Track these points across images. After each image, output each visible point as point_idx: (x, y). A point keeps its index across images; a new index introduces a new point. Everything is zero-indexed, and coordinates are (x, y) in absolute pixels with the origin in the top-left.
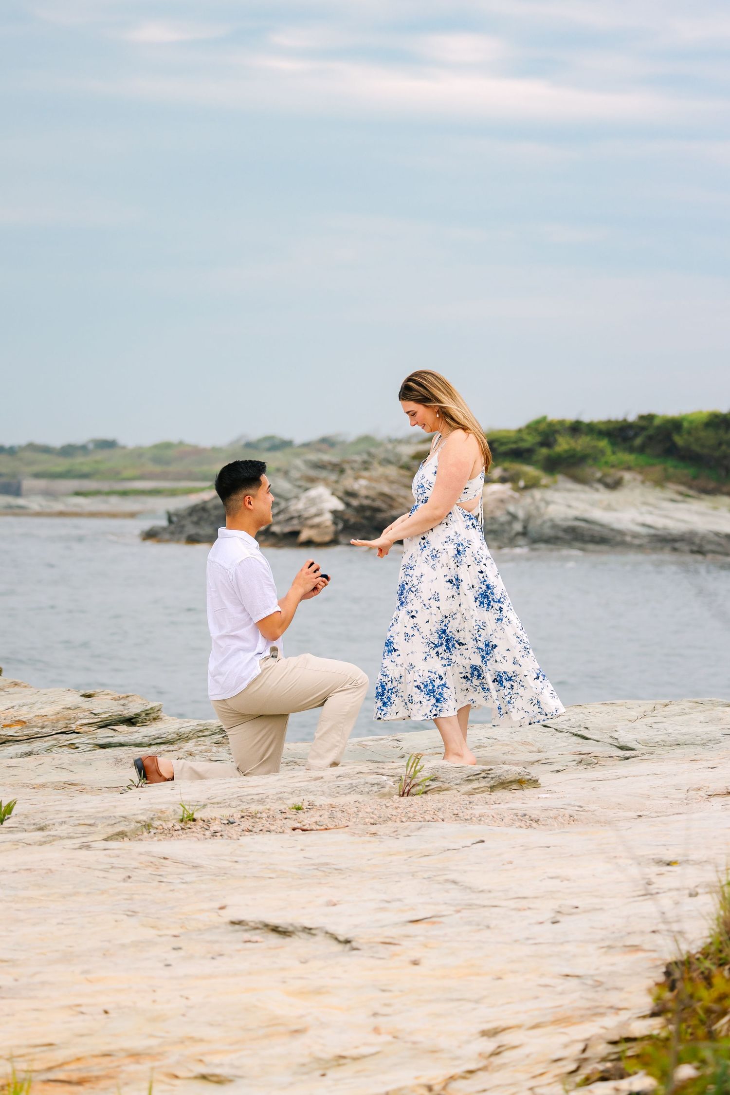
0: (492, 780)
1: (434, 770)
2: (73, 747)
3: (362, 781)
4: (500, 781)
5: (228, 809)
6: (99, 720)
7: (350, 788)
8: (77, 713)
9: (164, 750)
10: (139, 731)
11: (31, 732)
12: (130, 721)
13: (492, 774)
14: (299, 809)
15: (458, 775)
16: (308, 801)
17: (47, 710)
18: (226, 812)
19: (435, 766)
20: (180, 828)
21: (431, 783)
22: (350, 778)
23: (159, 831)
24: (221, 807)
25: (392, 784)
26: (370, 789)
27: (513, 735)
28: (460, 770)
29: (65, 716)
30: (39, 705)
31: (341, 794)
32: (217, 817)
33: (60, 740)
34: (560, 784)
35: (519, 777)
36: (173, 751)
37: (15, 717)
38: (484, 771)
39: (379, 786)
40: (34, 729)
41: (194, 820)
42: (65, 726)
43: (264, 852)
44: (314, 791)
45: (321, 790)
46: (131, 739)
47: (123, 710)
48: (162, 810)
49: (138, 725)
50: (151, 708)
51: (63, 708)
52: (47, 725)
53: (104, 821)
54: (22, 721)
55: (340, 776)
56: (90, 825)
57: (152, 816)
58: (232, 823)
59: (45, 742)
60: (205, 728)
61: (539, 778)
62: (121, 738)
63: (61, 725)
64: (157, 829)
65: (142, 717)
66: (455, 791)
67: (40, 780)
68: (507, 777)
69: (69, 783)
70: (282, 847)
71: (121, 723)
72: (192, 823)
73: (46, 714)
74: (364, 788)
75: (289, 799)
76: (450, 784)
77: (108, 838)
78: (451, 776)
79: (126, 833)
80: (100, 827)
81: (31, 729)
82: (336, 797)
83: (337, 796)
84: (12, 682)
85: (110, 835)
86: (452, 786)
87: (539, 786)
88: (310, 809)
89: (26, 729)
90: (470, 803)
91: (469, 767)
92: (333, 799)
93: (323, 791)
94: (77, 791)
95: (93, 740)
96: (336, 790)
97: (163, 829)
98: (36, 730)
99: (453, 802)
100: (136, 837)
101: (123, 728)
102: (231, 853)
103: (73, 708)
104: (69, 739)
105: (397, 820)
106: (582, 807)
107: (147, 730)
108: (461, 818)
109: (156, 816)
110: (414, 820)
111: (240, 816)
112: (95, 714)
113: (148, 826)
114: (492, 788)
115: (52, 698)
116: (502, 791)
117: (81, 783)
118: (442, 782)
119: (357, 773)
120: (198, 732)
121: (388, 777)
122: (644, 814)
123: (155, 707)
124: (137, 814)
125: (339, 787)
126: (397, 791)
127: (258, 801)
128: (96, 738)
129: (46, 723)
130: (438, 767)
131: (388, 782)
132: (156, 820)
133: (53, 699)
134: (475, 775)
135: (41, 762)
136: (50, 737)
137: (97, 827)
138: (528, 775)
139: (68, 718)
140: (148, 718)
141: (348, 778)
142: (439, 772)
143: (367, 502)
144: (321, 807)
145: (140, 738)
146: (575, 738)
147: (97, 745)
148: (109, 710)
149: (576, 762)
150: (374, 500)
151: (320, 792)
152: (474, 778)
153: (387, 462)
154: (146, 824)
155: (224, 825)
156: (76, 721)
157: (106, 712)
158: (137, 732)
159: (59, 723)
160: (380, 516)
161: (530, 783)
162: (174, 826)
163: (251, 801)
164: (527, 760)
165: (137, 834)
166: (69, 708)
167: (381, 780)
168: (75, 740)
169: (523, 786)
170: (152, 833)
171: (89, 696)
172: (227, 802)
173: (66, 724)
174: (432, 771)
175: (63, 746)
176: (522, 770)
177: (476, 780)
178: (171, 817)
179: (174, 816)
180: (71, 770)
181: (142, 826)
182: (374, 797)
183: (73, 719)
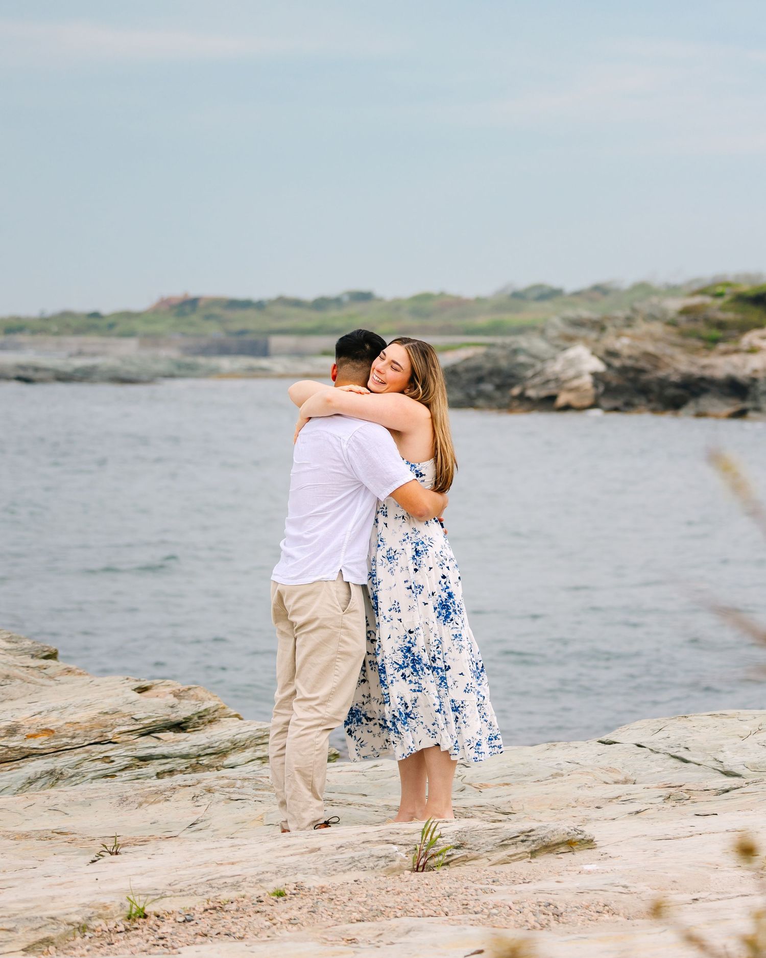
0: (534, 844)
1: (460, 834)
2: (107, 760)
3: (367, 853)
4: (544, 844)
5: (193, 897)
6: (141, 726)
7: (350, 863)
8: (115, 719)
9: (179, 785)
10: (188, 739)
11: (59, 743)
12: (179, 727)
13: (533, 836)
14: (281, 894)
15: (490, 839)
16: (296, 883)
17: (79, 715)
18: (188, 902)
19: (462, 829)
20: (123, 929)
21: (454, 851)
22: (353, 848)
23: (96, 934)
24: (183, 896)
25: (405, 856)
26: (376, 863)
27: (599, 758)
28: (494, 832)
29: (100, 723)
30: (71, 710)
31: (340, 872)
32: (174, 911)
33: (93, 752)
34: (620, 843)
35: (568, 838)
36: (190, 786)
37: (42, 725)
38: (523, 833)
39: (388, 859)
40: (63, 739)
41: (145, 916)
42: (99, 734)
44: (304, 869)
45: (315, 866)
46: (176, 750)
47: (170, 713)
48: (106, 905)
49: (189, 730)
50: (205, 710)
51: (99, 713)
52: (78, 734)
53: (27, 923)
54: (49, 729)
55: (341, 847)
56: (9, 930)
57: (89, 915)
58: (189, 921)
60: (266, 733)
61: (594, 837)
62: (165, 748)
63: (95, 735)
64: (94, 931)
65: (193, 721)
66: (485, 861)
67: (25, 828)
68: (552, 839)
71: (168, 729)
72: (141, 920)
73: (78, 721)
74: (368, 862)
75: (271, 881)
76: (478, 852)
77: (29, 947)
78: (483, 841)
79: (53, 939)
80: (20, 934)
81: (59, 739)
82: (332, 875)
83: (334, 875)
84: (65, 669)
85: (30, 944)
86: (481, 854)
87: (595, 846)
88: (294, 894)
89: (53, 739)
90: (494, 882)
91: (505, 828)
92: (328, 878)
93: (316, 868)
94: (65, 842)
95: (132, 752)
96: (333, 866)
97: (102, 930)
98: (65, 740)
99: (474, 880)
100: (66, 943)
101: (169, 736)
103: (111, 713)
104: (104, 750)
105: (390, 915)
106: (627, 887)
107: (197, 738)
108: (470, 911)
109: (96, 914)
110: (412, 914)
111: (202, 910)
112: (136, 720)
113: (83, 928)
114: (534, 854)
115: (88, 700)
116: (546, 855)
117: (72, 831)
118: (469, 849)
119: (363, 842)
120: (256, 738)
121: (402, 846)
122: (702, 896)
123: (210, 708)
124: (71, 914)
125: (337, 862)
126: (410, 865)
127: (233, 885)
128: (136, 749)
129: (77, 732)
130: (465, 829)
131: (399, 853)
132: (95, 920)
133: (89, 702)
134: (511, 838)
135: (32, 802)
136: (82, 749)
137: (17, 932)
138: (580, 834)
139: (105, 725)
140: (201, 721)
141: (351, 850)
142: (467, 837)
143: (629, 363)
144: (309, 892)
145: (187, 749)
146: (673, 760)
147: (136, 757)
148: (153, 714)
149: (663, 798)
150: (637, 359)
151: (312, 870)
152: (510, 842)
153: (651, 318)
154: (80, 926)
155: (178, 923)
156: (113, 729)
157: (149, 717)
158: (184, 740)
159: (94, 731)
160: (644, 378)
161: (583, 844)
162: (117, 927)
163: (222, 886)
164: (604, 796)
165: (68, 940)
166: (106, 713)
167: (391, 851)
168: (111, 751)
169: (575, 847)
170: (87, 938)
171: (144, 689)
172: (193, 889)
173: (102, 732)
174: (458, 836)
175: (96, 759)
176: (572, 828)
177: (513, 844)
178: (115, 915)
179: (119, 913)
180: (66, 812)
181: (75, 928)
182: (380, 873)
183: (110, 725)
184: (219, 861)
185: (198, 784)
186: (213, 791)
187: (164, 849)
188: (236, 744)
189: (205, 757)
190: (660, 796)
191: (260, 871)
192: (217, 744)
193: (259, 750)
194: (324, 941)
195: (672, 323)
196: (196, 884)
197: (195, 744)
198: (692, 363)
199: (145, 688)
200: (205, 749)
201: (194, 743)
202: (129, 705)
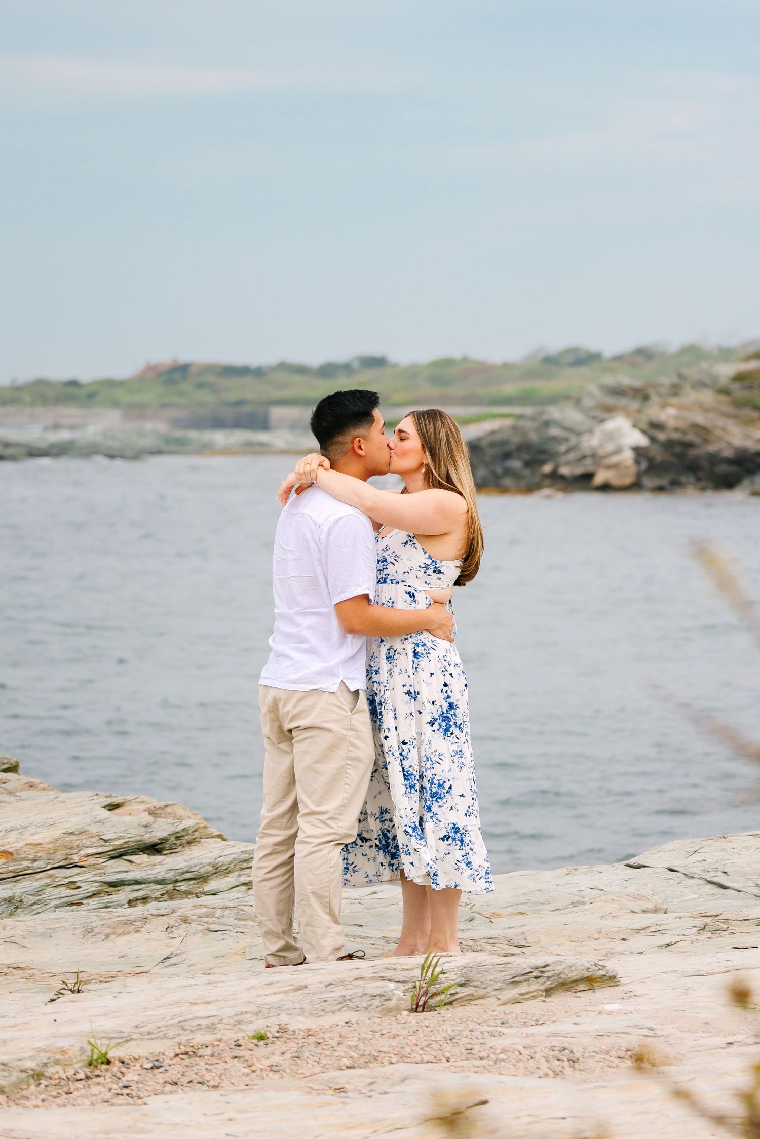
0: (549, 981)
1: (465, 970)
2: (73, 886)
3: (359, 991)
4: (560, 981)
5: (163, 1041)
6: (111, 848)
7: (341, 1003)
8: (82, 839)
9: (152, 915)
10: (164, 862)
11: (18, 867)
12: (154, 849)
13: (548, 971)
14: (262, 1038)
15: (499, 976)
16: (279, 1025)
17: (41, 835)
18: (157, 1047)
19: (468, 964)
20: (83, 1077)
21: (459, 989)
22: (344, 986)
23: (53, 1082)
24: (152, 1039)
25: (402, 994)
26: (370, 1003)
27: (627, 884)
28: (503, 968)
29: (65, 844)
30: (32, 829)
31: (329, 1012)
32: (141, 1056)
33: (57, 877)
34: (647, 980)
35: (587, 974)
36: (163, 915)
38: (536, 968)
39: (383, 998)
40: (23, 863)
41: (108, 1062)
42: (63, 857)
43: (176, 1124)
44: (288, 1009)
45: (301, 1006)
46: (150, 874)
47: (143, 834)
48: (63, 1049)
49: (165, 852)
50: (184, 830)
51: (64, 833)
52: (40, 857)
54: (7, 851)
55: (331, 984)
57: (45, 1060)
58: (158, 1067)
59: (37, 880)
61: (617, 973)
62: (138, 872)
63: (59, 856)
64: (51, 1078)
65: (170, 841)
66: (493, 1000)
68: (570, 975)
69: (15, 966)
70: (205, 1114)
71: (141, 851)
72: (104, 1067)
73: (40, 842)
74: (361, 1001)
75: (251, 1022)
76: (486, 990)
78: (491, 977)
79: (4, 1088)
81: (19, 863)
82: (320, 1016)
83: (322, 1016)
84: (27, 783)
86: (489, 993)
87: (619, 983)
88: (277, 1038)
89: (11, 862)
90: (503, 1023)
91: (517, 963)
92: (315, 1019)
93: (302, 1009)
94: (22, 978)
95: (101, 876)
96: (321, 1006)
97: (60, 1078)
98: (25, 864)
99: (480, 1021)
100: (18, 1093)
101: (142, 859)
102: (129, 1127)
103: (77, 833)
104: (69, 875)
105: (384, 1061)
106: (653, 1030)
107: (174, 861)
108: (475, 1056)
109: (52, 1060)
110: (409, 1060)
111: (173, 1055)
112: (106, 841)
113: (37, 1076)
114: (548, 992)
115: (51, 818)
116: (563, 994)
117: (31, 966)
119: (356, 979)
120: (241, 862)
121: (399, 984)
122: (738, 1040)
123: (188, 827)
124: (25, 1059)
125: (325, 1001)
126: (408, 1005)
127: (208, 1027)
128: (105, 874)
129: (39, 855)
130: (471, 964)
131: (396, 992)
132: (52, 1066)
133: (53, 820)
134: (523, 975)
136: (43, 874)
138: (601, 970)
139: (70, 847)
140: (178, 842)
141: (342, 987)
142: (473, 972)
143: (676, 436)
144: (294, 1034)
145: (163, 873)
146: (710, 886)
147: (105, 883)
148: (125, 834)
149: (697, 929)
150: (684, 432)
151: (297, 1010)
152: (522, 978)
153: (701, 385)
154: (34, 1073)
155: (145, 1071)
156: (79, 851)
157: (120, 838)
158: (160, 863)
159: (57, 853)
160: (693, 453)
161: (604, 981)
162: (77, 1074)
163: (196, 1028)
164: (631, 927)
165: (20, 1089)
166: (72, 833)
167: (386, 989)
168: (77, 876)
169: (595, 985)
170: (42, 1086)
171: (115, 807)
172: (162, 1031)
173: (67, 854)
174: (463, 972)
175: (60, 885)
176: (592, 963)
177: (525, 981)
178: (75, 1061)
179: (79, 1058)
180: (24, 945)
181: (28, 1076)
182: (374, 1014)
183: (75, 847)
184: (193, 1000)
185: (172, 913)
186: (189, 921)
187: (131, 986)
188: (218, 868)
189: (183, 883)
190: (695, 927)
191: (239, 1012)
192: (197, 868)
193: (244, 874)
194: (309, 1090)
195: (725, 391)
196: (166, 1027)
197: (171, 868)
198: (747, 437)
199: (116, 805)
200: (183, 874)
201: (171, 866)
202: (97, 824)
